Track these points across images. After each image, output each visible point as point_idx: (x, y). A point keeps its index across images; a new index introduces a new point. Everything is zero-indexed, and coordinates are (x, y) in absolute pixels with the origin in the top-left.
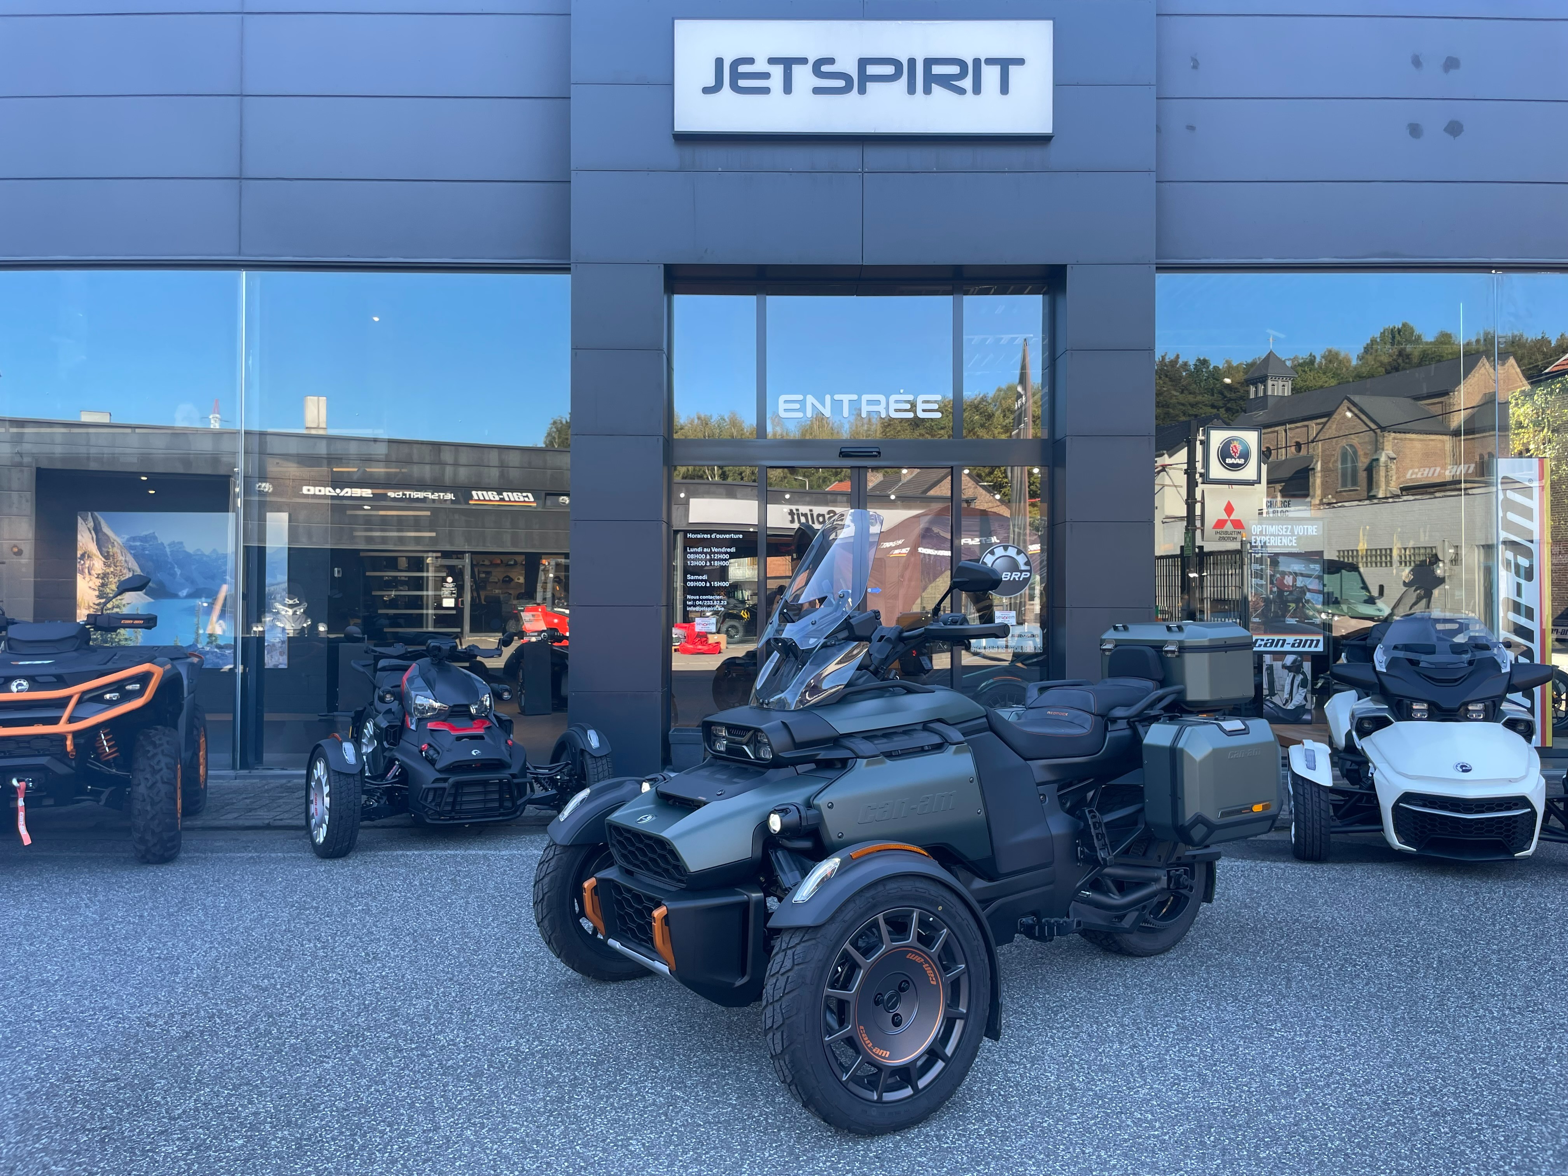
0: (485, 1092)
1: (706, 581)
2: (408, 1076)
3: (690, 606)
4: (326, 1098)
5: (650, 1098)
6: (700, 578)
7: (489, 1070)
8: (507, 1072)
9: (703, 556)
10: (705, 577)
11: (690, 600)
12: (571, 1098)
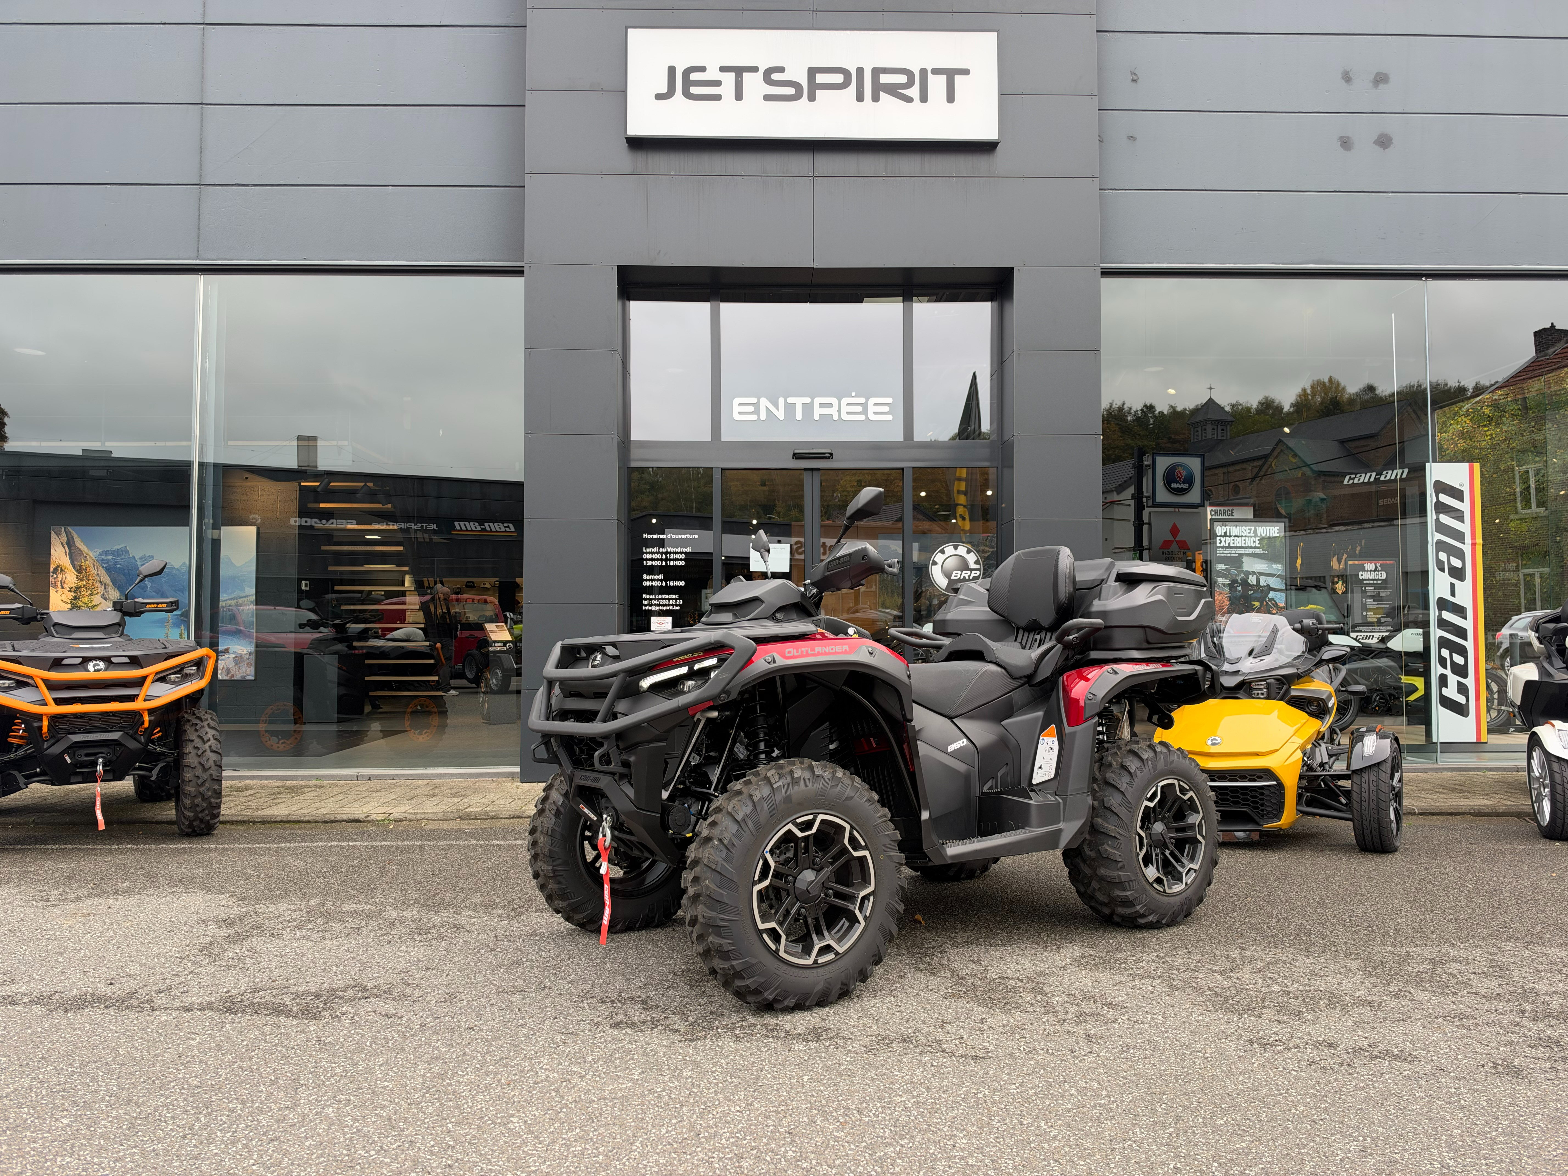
0: (360, 1068)
1: (661, 580)
2: (280, 1052)
3: (646, 605)
4: (180, 1076)
5: (542, 1075)
6: (656, 577)
7: (371, 1046)
8: (390, 1049)
9: (658, 556)
10: (661, 577)
11: (646, 599)
12: (454, 1074)
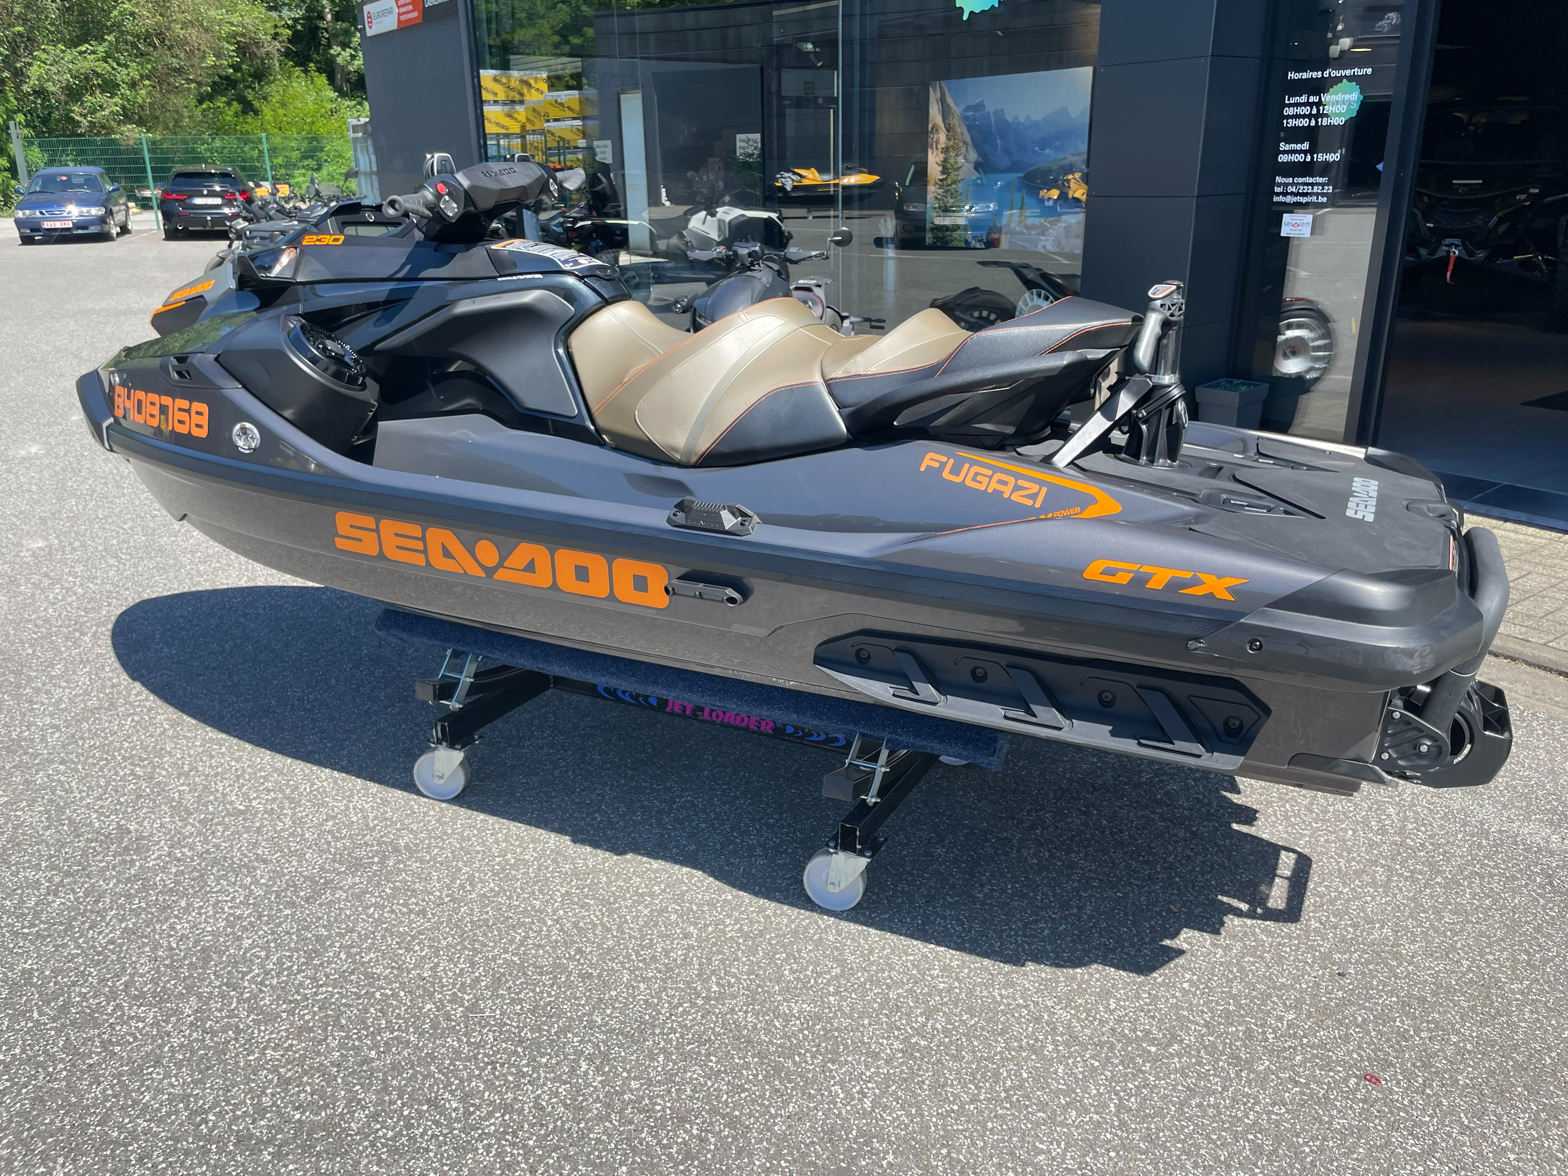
1: (1305, 152)
3: (1278, 194)
6: (1298, 147)
9: (1306, 110)
10: (1306, 146)
11: (1279, 185)
